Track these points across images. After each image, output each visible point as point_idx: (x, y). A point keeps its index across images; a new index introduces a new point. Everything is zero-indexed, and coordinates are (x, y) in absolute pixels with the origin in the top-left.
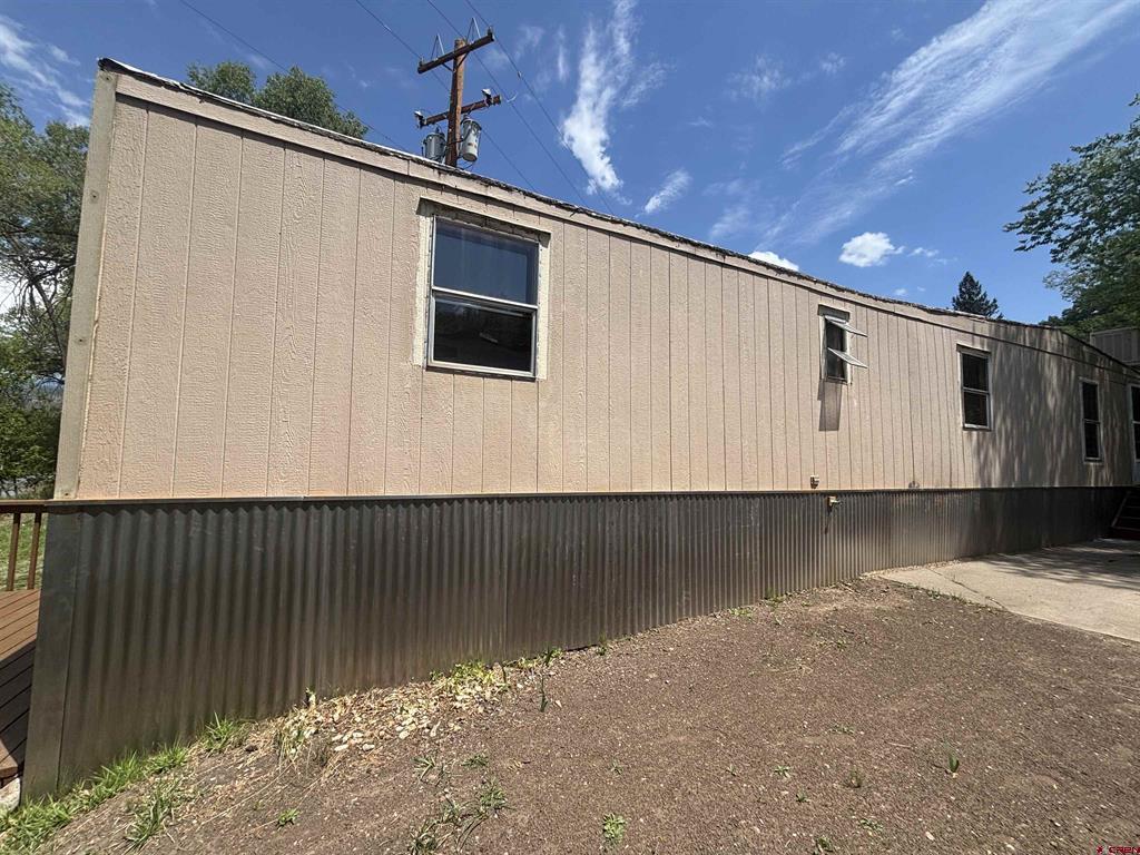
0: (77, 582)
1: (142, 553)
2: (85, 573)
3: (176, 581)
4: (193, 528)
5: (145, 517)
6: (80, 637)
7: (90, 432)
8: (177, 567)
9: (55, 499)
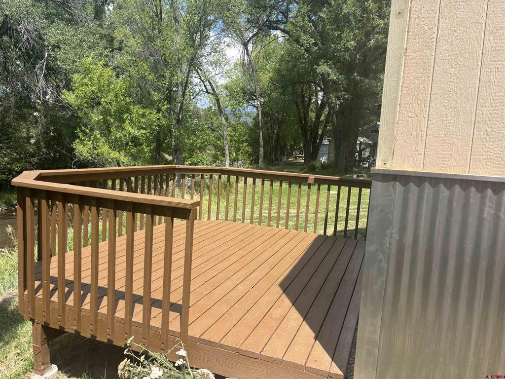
0: (390, 244)
1: (440, 227)
2: (396, 237)
3: (467, 260)
4: (487, 209)
5: (444, 192)
6: (390, 291)
7: (402, 106)
8: (469, 246)
9: (377, 167)
